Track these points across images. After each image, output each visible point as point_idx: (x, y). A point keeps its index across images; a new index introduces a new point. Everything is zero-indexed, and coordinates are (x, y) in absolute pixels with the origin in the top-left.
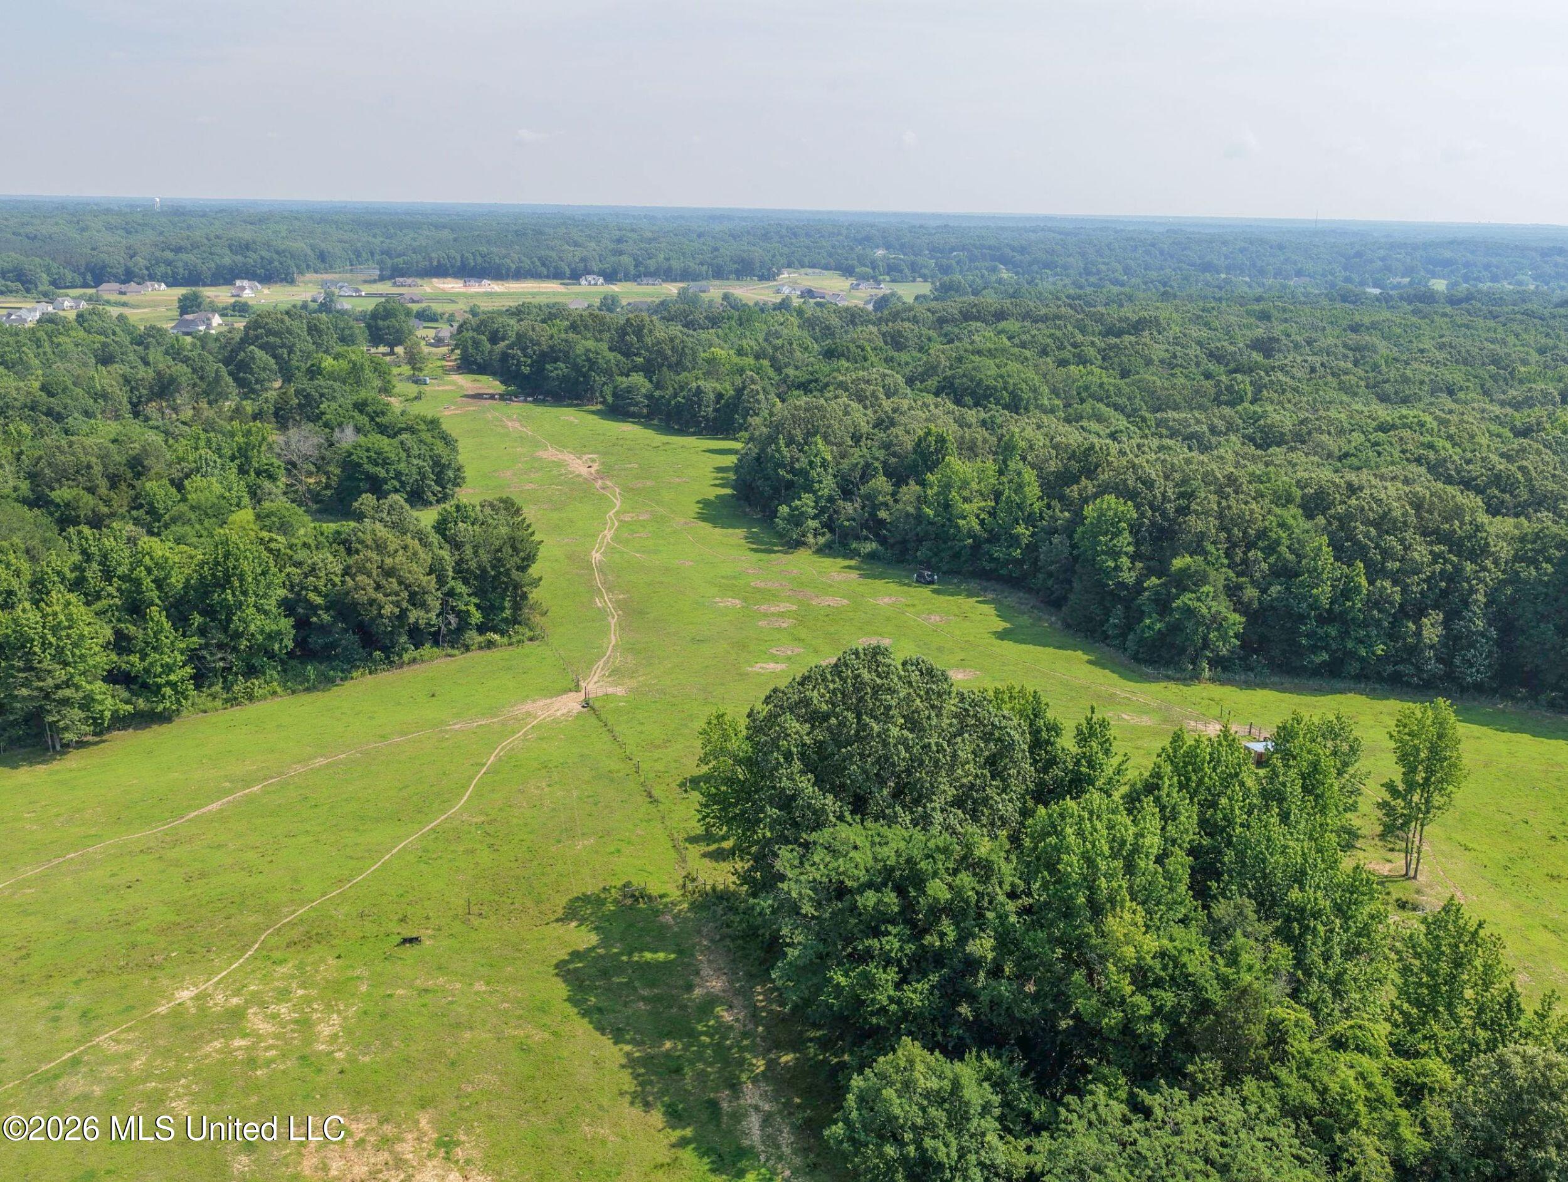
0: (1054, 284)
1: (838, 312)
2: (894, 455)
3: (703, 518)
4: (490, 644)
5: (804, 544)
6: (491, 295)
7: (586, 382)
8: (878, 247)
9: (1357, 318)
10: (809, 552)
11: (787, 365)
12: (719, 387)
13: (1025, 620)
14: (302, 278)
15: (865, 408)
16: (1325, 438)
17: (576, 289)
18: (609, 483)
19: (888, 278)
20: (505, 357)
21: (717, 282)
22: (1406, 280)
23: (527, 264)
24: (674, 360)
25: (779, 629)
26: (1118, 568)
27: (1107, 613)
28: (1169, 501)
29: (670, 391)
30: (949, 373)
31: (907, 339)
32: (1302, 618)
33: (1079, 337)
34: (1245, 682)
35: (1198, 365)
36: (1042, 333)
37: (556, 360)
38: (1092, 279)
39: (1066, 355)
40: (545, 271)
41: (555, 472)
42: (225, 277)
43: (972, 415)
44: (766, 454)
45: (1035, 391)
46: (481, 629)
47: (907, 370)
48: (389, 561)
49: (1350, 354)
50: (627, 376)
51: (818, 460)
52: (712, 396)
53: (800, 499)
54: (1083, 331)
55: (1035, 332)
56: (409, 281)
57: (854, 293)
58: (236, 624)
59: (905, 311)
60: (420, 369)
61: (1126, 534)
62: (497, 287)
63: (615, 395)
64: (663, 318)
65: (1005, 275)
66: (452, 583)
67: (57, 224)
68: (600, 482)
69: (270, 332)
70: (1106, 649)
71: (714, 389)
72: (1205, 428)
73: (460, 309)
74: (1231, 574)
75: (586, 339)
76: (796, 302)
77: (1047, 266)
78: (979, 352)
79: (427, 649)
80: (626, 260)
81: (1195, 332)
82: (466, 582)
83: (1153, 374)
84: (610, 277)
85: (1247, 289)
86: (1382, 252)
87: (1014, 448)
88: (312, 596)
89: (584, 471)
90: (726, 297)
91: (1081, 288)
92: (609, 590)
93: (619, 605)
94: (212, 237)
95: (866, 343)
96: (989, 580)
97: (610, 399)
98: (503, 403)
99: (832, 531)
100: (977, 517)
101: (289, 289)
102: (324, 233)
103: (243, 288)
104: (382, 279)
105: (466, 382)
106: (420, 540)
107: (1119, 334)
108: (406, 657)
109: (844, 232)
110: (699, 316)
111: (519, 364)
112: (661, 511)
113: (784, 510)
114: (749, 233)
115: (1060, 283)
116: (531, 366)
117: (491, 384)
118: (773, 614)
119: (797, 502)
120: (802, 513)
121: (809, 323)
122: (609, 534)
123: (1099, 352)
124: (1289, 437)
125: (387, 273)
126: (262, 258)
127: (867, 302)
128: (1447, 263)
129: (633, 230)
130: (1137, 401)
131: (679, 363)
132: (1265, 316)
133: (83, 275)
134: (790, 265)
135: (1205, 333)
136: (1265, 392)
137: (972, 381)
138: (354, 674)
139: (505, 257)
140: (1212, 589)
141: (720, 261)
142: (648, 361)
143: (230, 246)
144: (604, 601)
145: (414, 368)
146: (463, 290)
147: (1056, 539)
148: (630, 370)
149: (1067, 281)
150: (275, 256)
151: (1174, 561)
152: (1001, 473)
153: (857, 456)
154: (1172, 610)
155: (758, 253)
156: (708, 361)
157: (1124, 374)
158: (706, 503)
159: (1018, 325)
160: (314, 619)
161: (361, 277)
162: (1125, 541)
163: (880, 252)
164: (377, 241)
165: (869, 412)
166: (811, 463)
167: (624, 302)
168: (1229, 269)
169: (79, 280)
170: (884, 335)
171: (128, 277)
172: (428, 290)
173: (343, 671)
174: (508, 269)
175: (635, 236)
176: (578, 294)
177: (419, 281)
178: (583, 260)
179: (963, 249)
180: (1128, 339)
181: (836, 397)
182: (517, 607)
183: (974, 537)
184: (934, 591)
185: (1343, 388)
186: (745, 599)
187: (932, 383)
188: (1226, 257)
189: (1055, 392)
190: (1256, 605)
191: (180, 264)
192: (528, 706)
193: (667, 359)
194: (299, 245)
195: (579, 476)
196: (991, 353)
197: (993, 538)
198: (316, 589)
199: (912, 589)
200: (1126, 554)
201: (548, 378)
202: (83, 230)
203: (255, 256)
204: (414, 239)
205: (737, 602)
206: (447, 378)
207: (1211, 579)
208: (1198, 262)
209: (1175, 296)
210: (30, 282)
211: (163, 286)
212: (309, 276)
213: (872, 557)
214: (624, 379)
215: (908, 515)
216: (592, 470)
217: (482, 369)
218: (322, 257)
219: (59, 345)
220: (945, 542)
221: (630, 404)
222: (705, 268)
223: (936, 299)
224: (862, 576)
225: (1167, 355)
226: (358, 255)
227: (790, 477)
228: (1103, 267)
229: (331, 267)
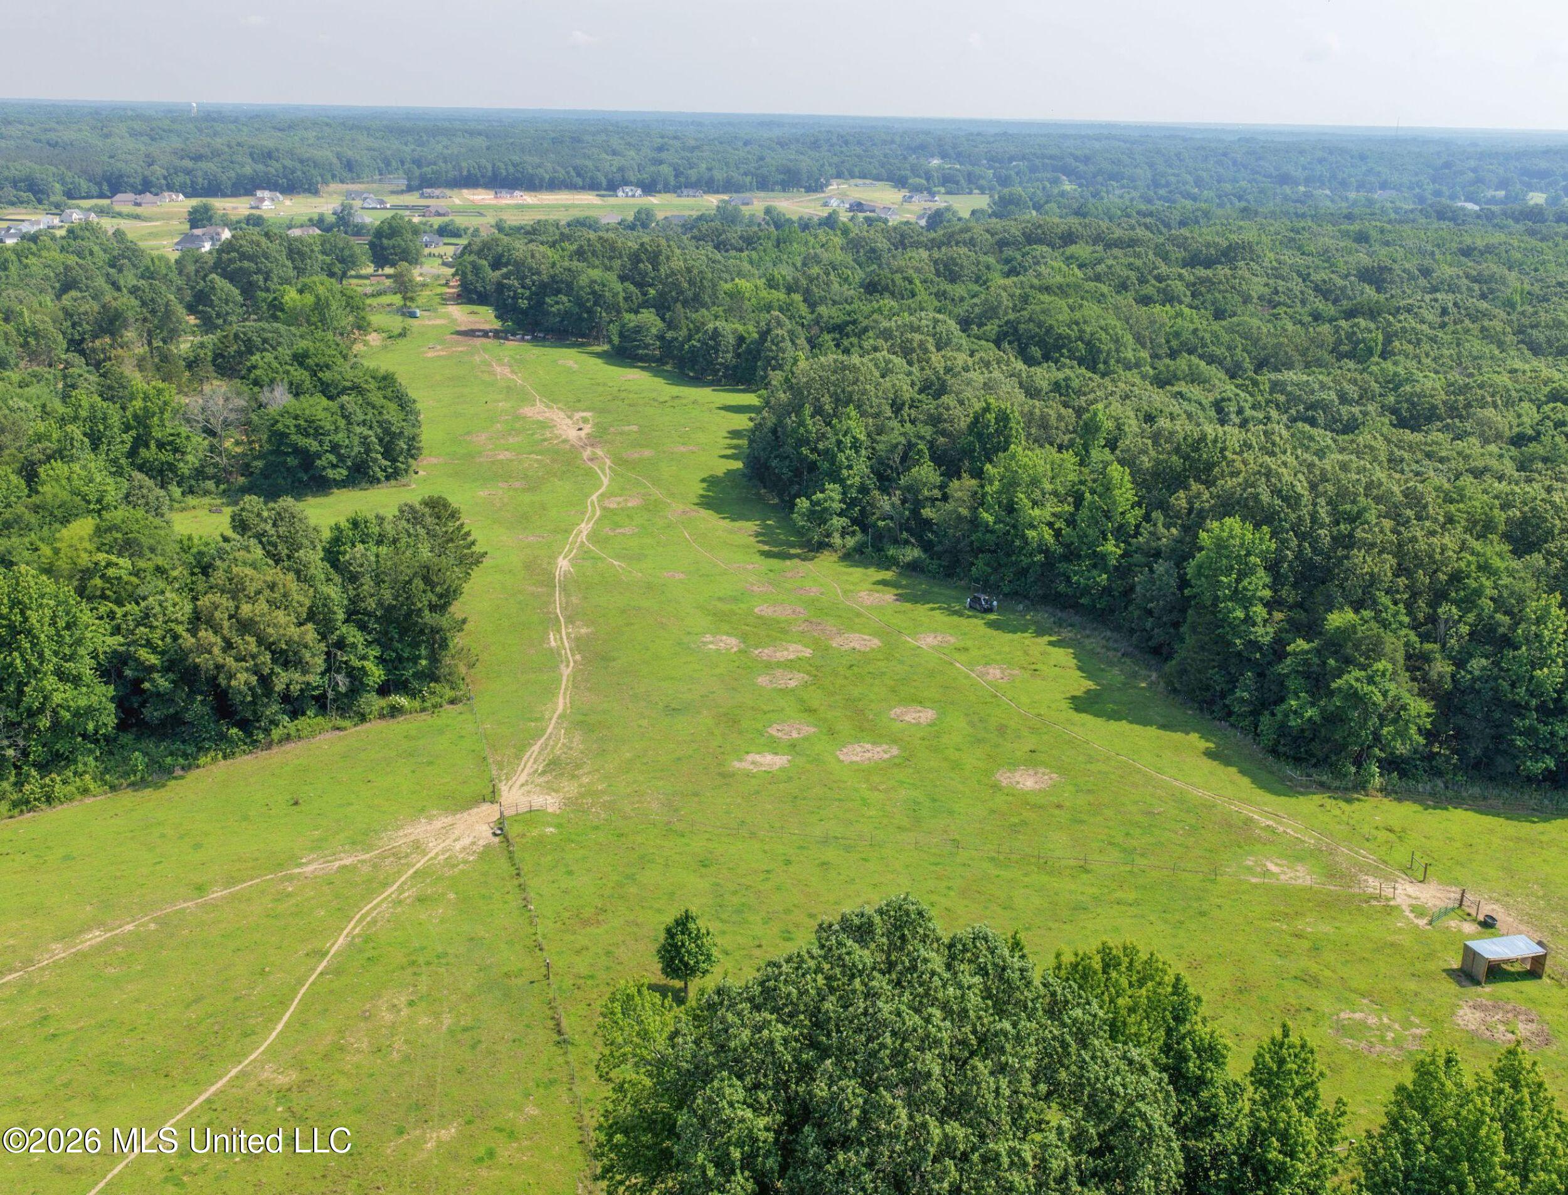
0: (1121, 197)
1: (886, 232)
2: (943, 433)
3: (706, 503)
4: (395, 711)
5: (829, 545)
6: (521, 207)
7: (591, 318)
8: (932, 156)
9: (1468, 240)
10: (834, 557)
11: (823, 300)
12: (740, 328)
13: (1115, 676)
14: (326, 189)
15: (910, 363)
16: (1489, 413)
17: (612, 201)
18: (599, 452)
19: (943, 190)
20: (500, 287)
21: (762, 194)
22: (1502, 193)
23: (561, 174)
24: (690, 294)
25: (784, 691)
26: (1249, 620)
27: (1233, 682)
28: (1322, 526)
29: (684, 332)
30: (1012, 316)
31: (962, 267)
32: (1519, 708)
33: (1163, 269)
34: (1433, 795)
35: (1303, 302)
36: (1117, 261)
37: (558, 292)
38: (1162, 192)
39: (1148, 290)
40: (580, 181)
41: (537, 437)
42: (245, 187)
43: (1043, 375)
44: (784, 427)
45: (1117, 341)
46: (383, 690)
47: (961, 310)
48: (246, 609)
49: (1476, 287)
50: (637, 312)
51: (848, 440)
52: (732, 340)
53: (822, 492)
54: (1165, 258)
55: (1110, 262)
56: (437, 192)
57: (907, 206)
58: (31, 698)
59: (961, 231)
60: (412, 299)
61: (1261, 572)
62: (529, 198)
63: (621, 335)
64: (693, 238)
65: (1068, 187)
66: (344, 629)
67: (80, 130)
68: (589, 449)
69: (243, 256)
70: (1231, 732)
71: (735, 331)
72: (1333, 396)
73: (484, 225)
74: (1413, 637)
75: (594, 267)
76: (844, 217)
77: (1113, 177)
78: (1047, 289)
79: (310, 721)
80: (665, 169)
81: (1289, 257)
82: (362, 627)
83: (1252, 315)
84: (649, 188)
85: (1329, 203)
86: (1472, 163)
87: (1098, 429)
88: (144, 654)
89: (572, 434)
90: (768, 211)
91: (1149, 201)
92: (570, 620)
93: (580, 644)
94: (233, 144)
95: (915, 276)
96: (1063, 608)
97: (616, 340)
98: (496, 342)
99: (864, 530)
100: (1050, 525)
101: (313, 200)
102: (353, 140)
103: (262, 200)
104: (410, 189)
105: (461, 315)
106: (298, 572)
107: (1209, 263)
108: (276, 733)
109: (898, 139)
110: (733, 234)
111: (515, 298)
112: (656, 493)
113: (803, 503)
114: (798, 141)
115: (1127, 196)
116: (529, 299)
117: (486, 317)
118: (779, 664)
119: (820, 495)
120: (825, 510)
121: (854, 245)
122: (585, 528)
123: (1187, 286)
124: (1442, 410)
125: (415, 183)
126: (285, 167)
127: (920, 217)
128: (1543, 174)
129: (676, 138)
130: (1238, 351)
131: (696, 298)
132: (1362, 238)
133: (99, 184)
134: (839, 176)
135: (1300, 260)
136: (1397, 343)
137: (1040, 326)
138: (202, 760)
139: (539, 166)
140: (1390, 666)
141: (764, 171)
142: (662, 294)
143: (251, 155)
144: (560, 639)
145: (405, 298)
146: (494, 202)
147: (1160, 567)
148: (640, 306)
149: (1134, 194)
150: (298, 165)
151: (1330, 617)
152: (1082, 463)
153: (897, 433)
154: (1331, 694)
155: (806, 163)
156: (731, 295)
157: (1219, 315)
158: (712, 482)
159: (1089, 249)
160: (146, 685)
161: (389, 187)
162: (1259, 583)
163: (936, 162)
164: (408, 149)
165: (915, 369)
166: (839, 442)
167: (660, 216)
168: (1308, 181)
169: (95, 190)
170: (936, 262)
171: (146, 187)
172: (457, 201)
173: (185, 756)
174: (542, 180)
175: (677, 143)
176: (613, 206)
177: (448, 192)
178: (621, 169)
179: (1023, 158)
180: (1223, 271)
181: (876, 349)
182: (434, 659)
183: (1046, 551)
184: (992, 625)
185: (1486, 334)
186: (744, 637)
187: (992, 328)
188: (1304, 168)
189: (1139, 339)
190: (1448, 685)
191: (200, 173)
192: (420, 830)
193: (681, 292)
194: (325, 154)
195: (565, 441)
196: (1062, 291)
197: (1071, 554)
198: (149, 644)
199: (964, 621)
200: (1261, 599)
201: (548, 313)
202: (107, 136)
203: (278, 165)
204: (446, 147)
205: (733, 641)
206: (443, 310)
207: (1388, 648)
208: (1275, 173)
209: (1256, 213)
210: (41, 192)
211: (181, 197)
212: (334, 186)
213: (913, 567)
214: (632, 316)
215: (960, 517)
216: (583, 434)
217: (482, 299)
218: (349, 166)
219: (26, 266)
220: (1008, 555)
221: (638, 347)
222: (748, 179)
223: (995, 214)
224: (900, 598)
225: (1267, 290)
226: (388, 164)
227: (814, 457)
228: (1173, 179)
229: (359, 177)
